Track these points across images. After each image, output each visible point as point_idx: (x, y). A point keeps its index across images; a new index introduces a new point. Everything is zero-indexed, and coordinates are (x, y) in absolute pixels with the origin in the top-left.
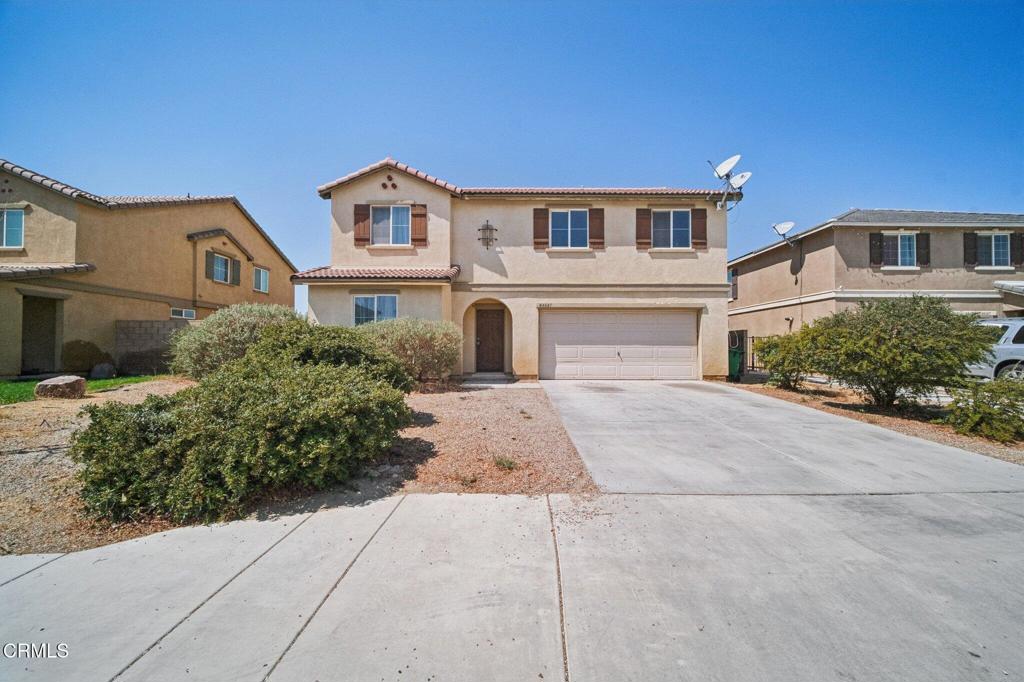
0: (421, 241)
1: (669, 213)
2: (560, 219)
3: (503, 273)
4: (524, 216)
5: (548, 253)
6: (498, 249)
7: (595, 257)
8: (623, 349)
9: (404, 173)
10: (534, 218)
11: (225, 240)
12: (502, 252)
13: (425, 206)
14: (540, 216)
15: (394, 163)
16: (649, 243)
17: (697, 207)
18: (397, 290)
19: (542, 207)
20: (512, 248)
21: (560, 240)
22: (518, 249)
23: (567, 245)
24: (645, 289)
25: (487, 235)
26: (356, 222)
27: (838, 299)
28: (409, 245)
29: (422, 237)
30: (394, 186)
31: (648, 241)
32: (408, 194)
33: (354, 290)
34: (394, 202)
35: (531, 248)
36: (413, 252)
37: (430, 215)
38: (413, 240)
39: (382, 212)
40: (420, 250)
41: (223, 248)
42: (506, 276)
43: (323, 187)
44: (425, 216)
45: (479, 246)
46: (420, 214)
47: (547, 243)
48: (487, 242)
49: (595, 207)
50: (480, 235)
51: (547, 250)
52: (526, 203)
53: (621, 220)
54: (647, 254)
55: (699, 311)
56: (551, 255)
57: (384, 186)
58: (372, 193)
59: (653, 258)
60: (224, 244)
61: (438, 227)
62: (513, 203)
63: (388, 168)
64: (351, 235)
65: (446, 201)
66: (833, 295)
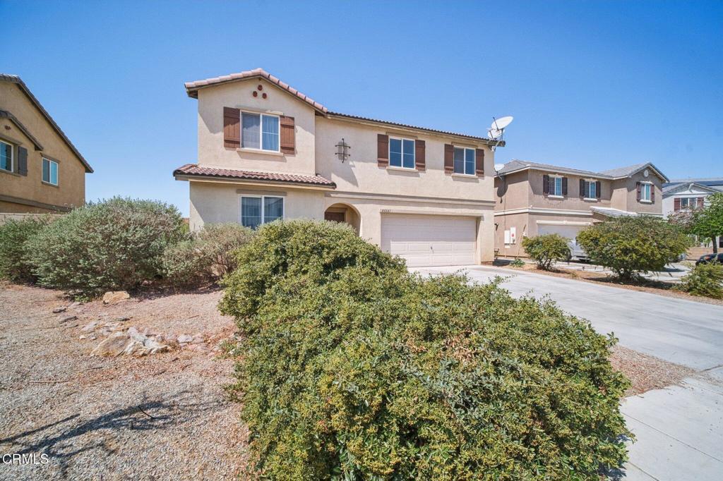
0: (289, 149)
1: (463, 150)
2: (396, 144)
3: (355, 182)
4: (369, 140)
5: (388, 170)
6: (351, 163)
7: (419, 177)
8: (435, 244)
9: (276, 86)
10: (378, 142)
11: (10, 124)
12: (354, 166)
13: (293, 119)
14: (382, 139)
15: (267, 74)
16: (452, 170)
17: (479, 148)
18: (284, 192)
19: (384, 133)
20: (362, 163)
21: (396, 162)
22: (366, 164)
23: (401, 166)
24: (450, 202)
25: (343, 151)
26: (225, 125)
27: (530, 213)
28: (279, 152)
29: (290, 146)
30: (265, 96)
31: (451, 168)
32: (276, 105)
33: (241, 190)
34: (264, 111)
35: (376, 165)
36: (282, 159)
37: (297, 127)
38: (282, 148)
39: (252, 119)
40: (289, 158)
41: (6, 133)
42: (357, 186)
43: (192, 84)
44: (293, 127)
45: (336, 160)
46: (289, 126)
47: (387, 162)
48: (343, 156)
49: (420, 139)
50: (337, 150)
51: (387, 168)
52: (373, 128)
53: (435, 151)
54: (450, 177)
55: (478, 219)
56: (390, 172)
57: (255, 94)
58: (242, 99)
59: (454, 180)
60: (7, 128)
61: (304, 138)
62: (363, 127)
63: (259, 77)
64: (220, 136)
65: (311, 116)
66: (527, 211)
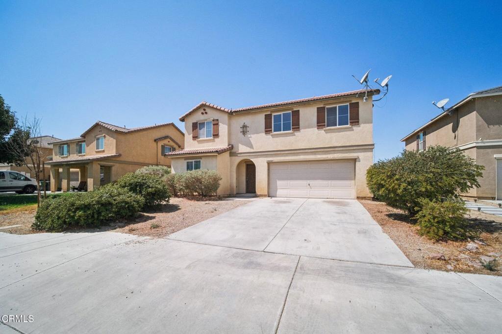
0: (216, 135)
1: (336, 107)
2: (278, 118)
3: (251, 147)
4: (261, 119)
5: (272, 135)
6: (249, 136)
7: (295, 135)
8: (312, 182)
9: (209, 107)
10: (265, 119)
11: (169, 140)
12: (251, 137)
13: (218, 120)
14: (268, 118)
15: (204, 103)
16: (325, 125)
17: (353, 102)
18: (200, 158)
19: (269, 113)
20: (255, 135)
21: (278, 129)
22: (258, 135)
23: (281, 131)
24: (322, 150)
25: (245, 130)
26: (193, 130)
27: (478, 147)
28: (212, 138)
29: (217, 133)
30: (206, 113)
31: (324, 124)
32: (212, 115)
33: (186, 159)
34: (206, 120)
35: (264, 134)
36: (213, 141)
37: (220, 124)
38: (213, 135)
39: (202, 125)
40: (216, 140)
41: (168, 143)
42: (253, 148)
43: (181, 117)
44: (218, 124)
45: (241, 135)
46: (216, 123)
47: (271, 131)
48: (244, 133)
49: (295, 109)
50: (241, 130)
51: (271, 134)
52: (262, 112)
53: (309, 115)
54: (323, 131)
55: (355, 160)
56: (273, 136)
57: (202, 113)
58: (198, 117)
59: (326, 133)
60: (169, 142)
61: (223, 129)
62: (255, 113)
63: (203, 106)
64: (191, 135)
65: (226, 117)
66: (474, 145)
